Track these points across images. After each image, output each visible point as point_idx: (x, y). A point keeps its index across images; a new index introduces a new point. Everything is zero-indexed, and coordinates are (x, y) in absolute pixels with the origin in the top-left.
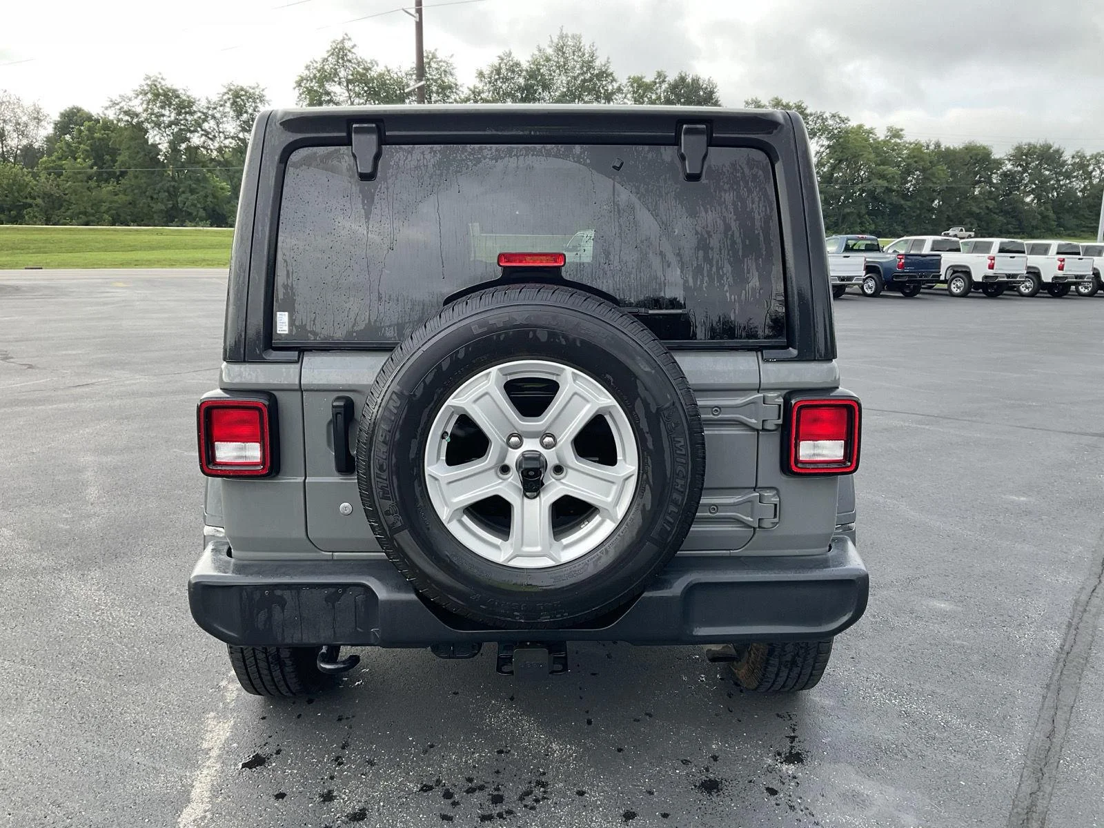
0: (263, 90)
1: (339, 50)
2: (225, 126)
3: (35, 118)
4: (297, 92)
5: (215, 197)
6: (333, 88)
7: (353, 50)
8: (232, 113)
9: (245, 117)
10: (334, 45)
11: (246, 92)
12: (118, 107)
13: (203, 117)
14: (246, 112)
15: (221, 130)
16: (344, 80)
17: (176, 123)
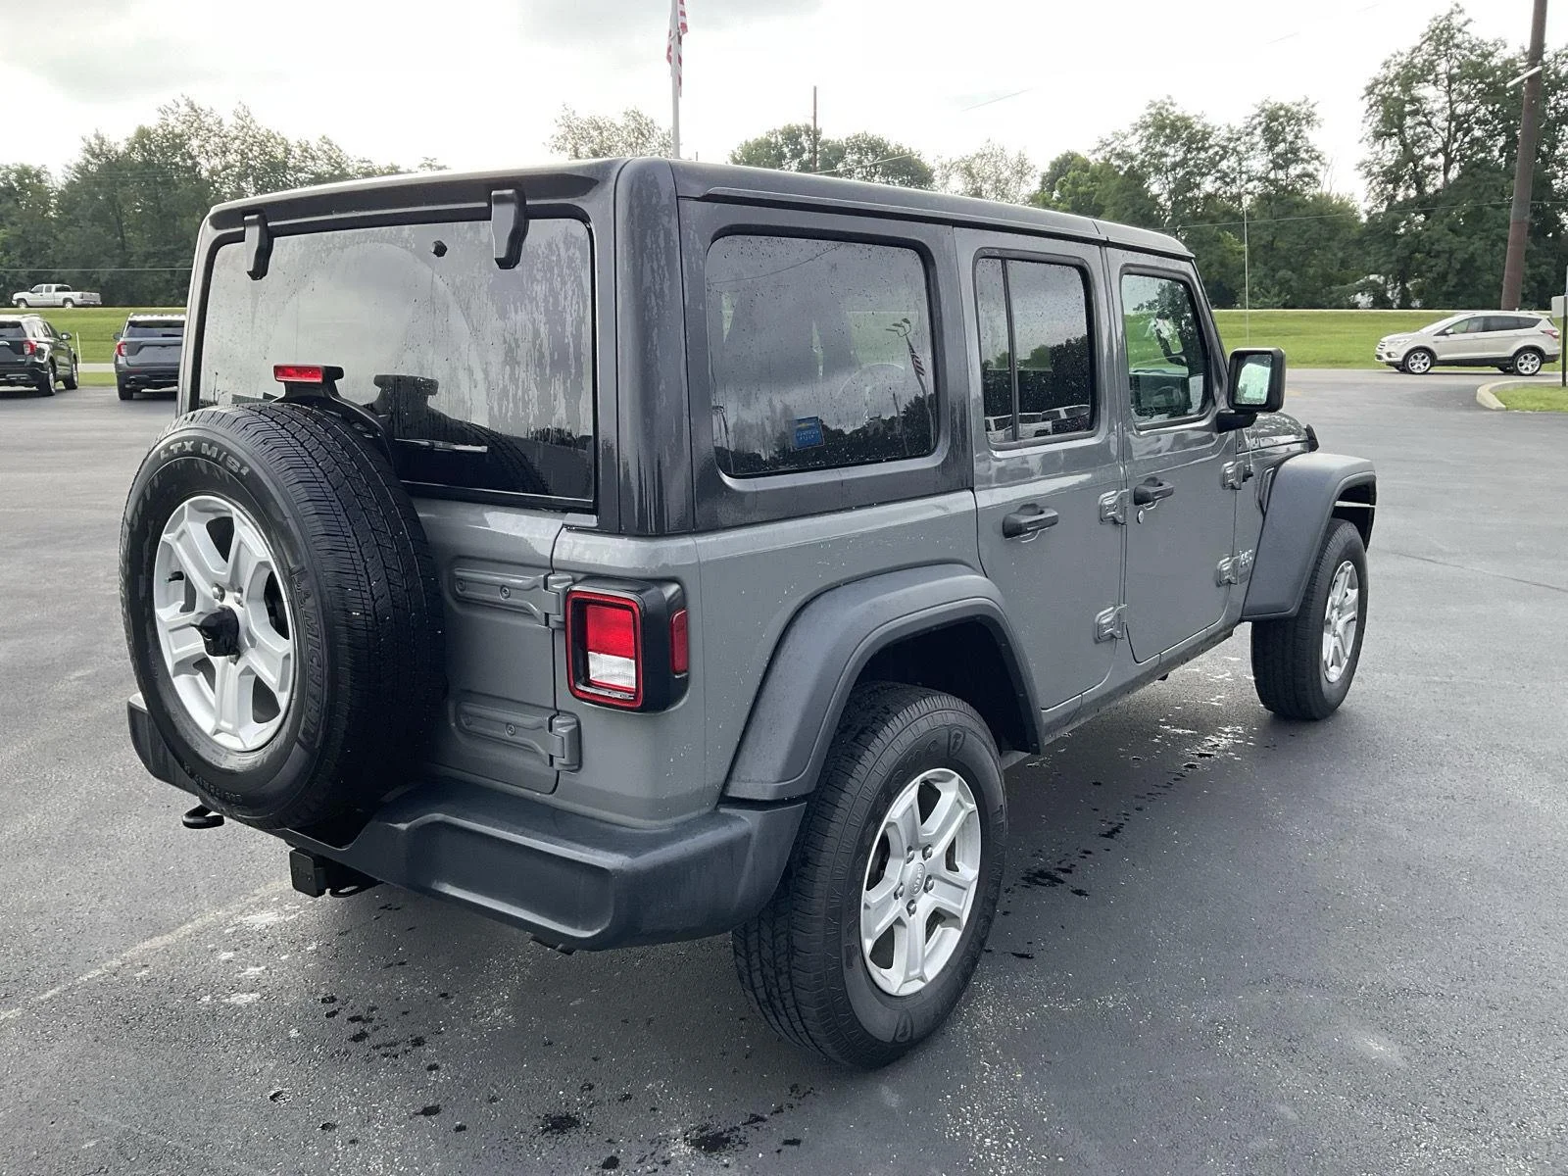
0: (1313, 106)
1: (1441, 32)
2: (1249, 163)
3: (1018, 172)
4: (1365, 105)
5: (1223, 264)
6: (1426, 91)
7: (1465, 29)
8: (1262, 144)
9: (1281, 147)
10: (1435, 24)
11: (1287, 111)
12: (1109, 149)
13: (1221, 152)
14: (1284, 140)
15: (1244, 169)
16: (1444, 76)
17: (1183, 163)
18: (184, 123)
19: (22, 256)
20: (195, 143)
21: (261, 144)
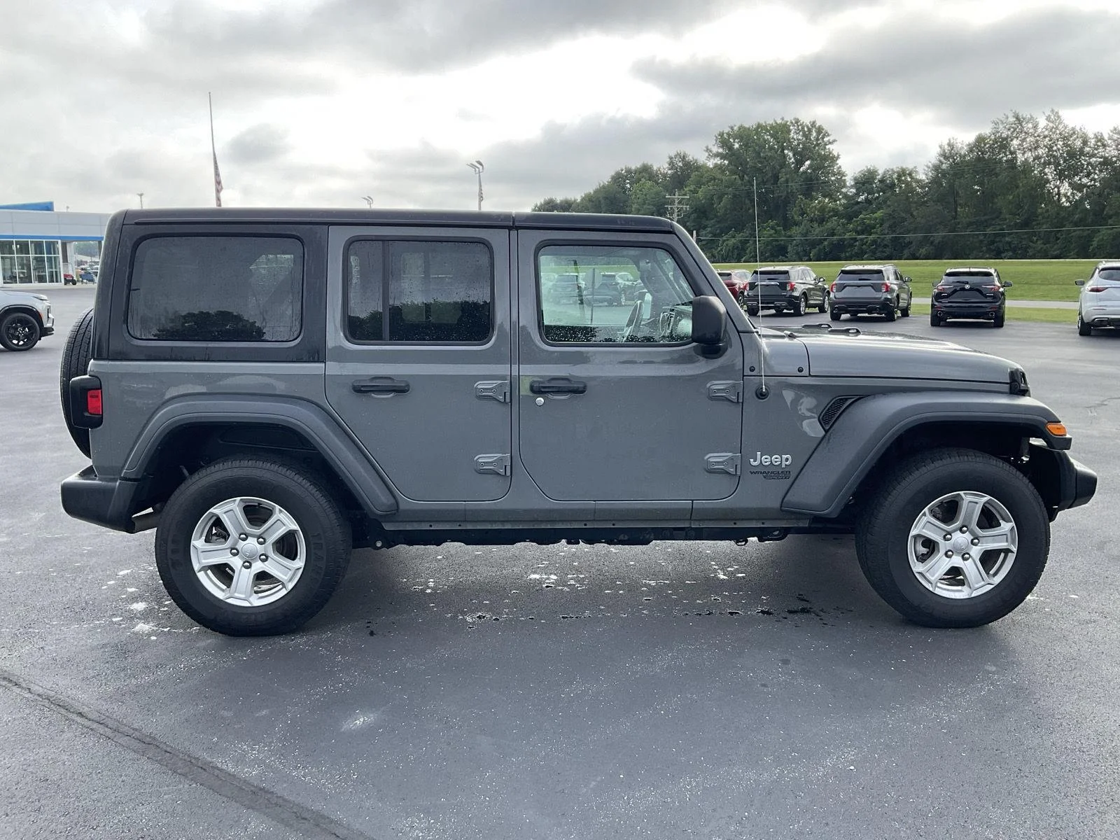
18: (1009, 130)
19: (890, 227)
20: (1015, 142)
21: (1065, 138)
